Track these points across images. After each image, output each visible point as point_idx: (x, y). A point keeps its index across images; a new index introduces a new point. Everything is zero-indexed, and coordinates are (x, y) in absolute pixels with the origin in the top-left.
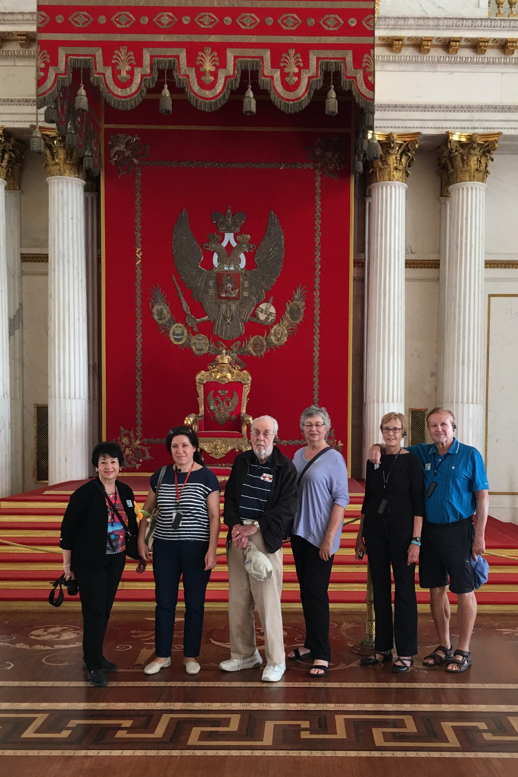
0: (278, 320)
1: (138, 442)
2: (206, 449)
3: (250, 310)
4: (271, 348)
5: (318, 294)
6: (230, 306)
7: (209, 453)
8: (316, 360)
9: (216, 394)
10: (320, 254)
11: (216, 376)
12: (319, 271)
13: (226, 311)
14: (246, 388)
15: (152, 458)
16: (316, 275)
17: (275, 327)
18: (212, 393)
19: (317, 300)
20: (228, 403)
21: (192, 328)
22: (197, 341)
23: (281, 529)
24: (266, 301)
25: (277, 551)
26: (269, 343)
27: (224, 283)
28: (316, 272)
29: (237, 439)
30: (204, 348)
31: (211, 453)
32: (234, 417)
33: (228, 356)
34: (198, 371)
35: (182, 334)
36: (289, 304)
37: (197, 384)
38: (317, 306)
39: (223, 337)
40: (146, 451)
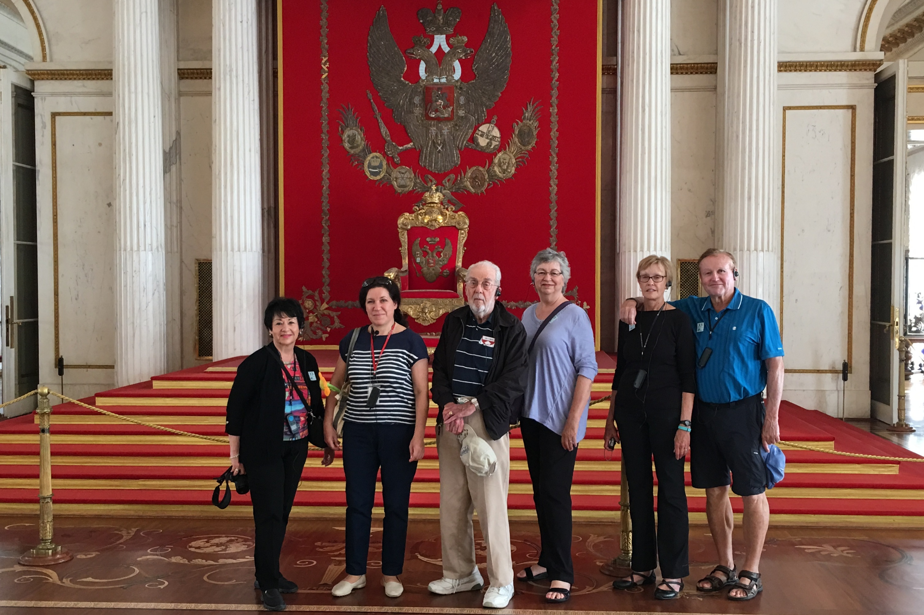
0: (502, 147)
1: (325, 306)
2: (411, 313)
3: (466, 134)
4: (494, 183)
5: (556, 110)
6: (440, 130)
7: (414, 319)
8: (554, 197)
9: (423, 243)
10: (557, 58)
11: (423, 219)
12: (557, 81)
13: (436, 135)
14: (462, 234)
15: (343, 327)
16: (553, 86)
17: (500, 155)
18: (418, 241)
19: (554, 119)
20: (439, 254)
21: (392, 158)
22: (399, 176)
23: (506, 408)
24: (488, 121)
25: (502, 437)
26: (492, 176)
27: (434, 99)
28: (553, 82)
29: (451, 300)
30: (408, 183)
31: (417, 319)
32: (446, 272)
33: (438, 194)
34: (400, 213)
35: (380, 166)
36: (517, 124)
37: (400, 230)
38: (555, 127)
39: (433, 169)
40: (335, 317)
